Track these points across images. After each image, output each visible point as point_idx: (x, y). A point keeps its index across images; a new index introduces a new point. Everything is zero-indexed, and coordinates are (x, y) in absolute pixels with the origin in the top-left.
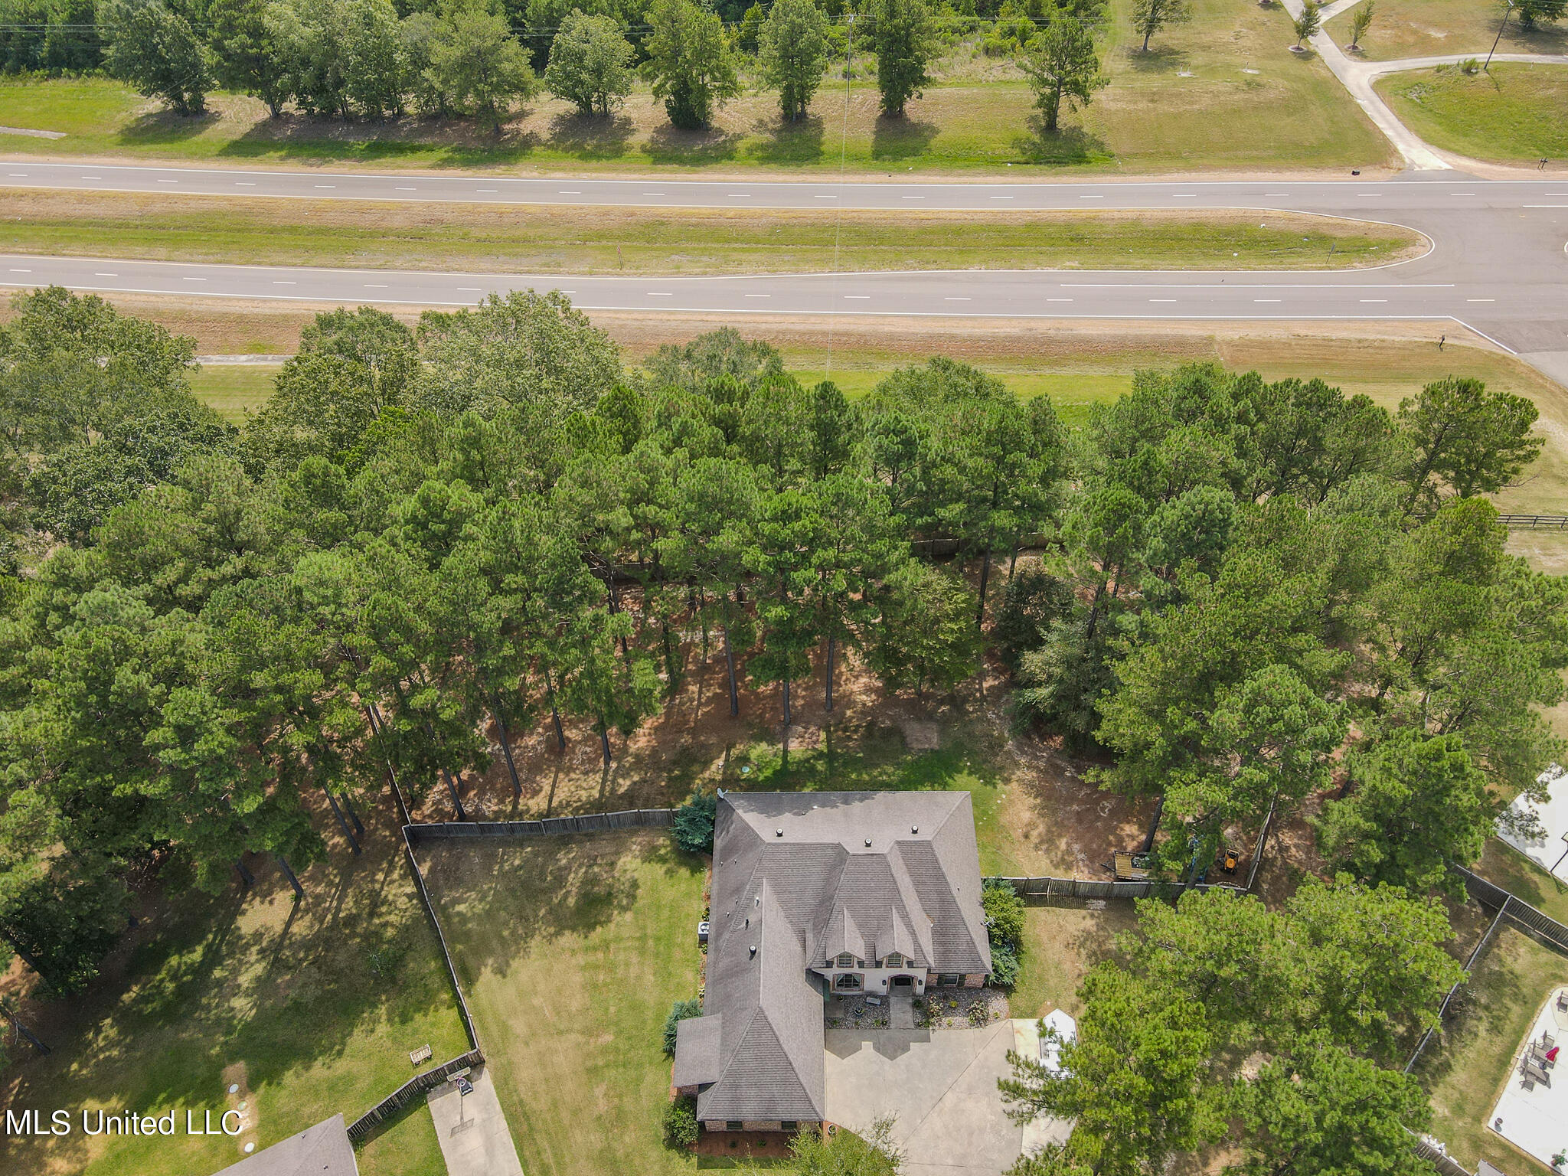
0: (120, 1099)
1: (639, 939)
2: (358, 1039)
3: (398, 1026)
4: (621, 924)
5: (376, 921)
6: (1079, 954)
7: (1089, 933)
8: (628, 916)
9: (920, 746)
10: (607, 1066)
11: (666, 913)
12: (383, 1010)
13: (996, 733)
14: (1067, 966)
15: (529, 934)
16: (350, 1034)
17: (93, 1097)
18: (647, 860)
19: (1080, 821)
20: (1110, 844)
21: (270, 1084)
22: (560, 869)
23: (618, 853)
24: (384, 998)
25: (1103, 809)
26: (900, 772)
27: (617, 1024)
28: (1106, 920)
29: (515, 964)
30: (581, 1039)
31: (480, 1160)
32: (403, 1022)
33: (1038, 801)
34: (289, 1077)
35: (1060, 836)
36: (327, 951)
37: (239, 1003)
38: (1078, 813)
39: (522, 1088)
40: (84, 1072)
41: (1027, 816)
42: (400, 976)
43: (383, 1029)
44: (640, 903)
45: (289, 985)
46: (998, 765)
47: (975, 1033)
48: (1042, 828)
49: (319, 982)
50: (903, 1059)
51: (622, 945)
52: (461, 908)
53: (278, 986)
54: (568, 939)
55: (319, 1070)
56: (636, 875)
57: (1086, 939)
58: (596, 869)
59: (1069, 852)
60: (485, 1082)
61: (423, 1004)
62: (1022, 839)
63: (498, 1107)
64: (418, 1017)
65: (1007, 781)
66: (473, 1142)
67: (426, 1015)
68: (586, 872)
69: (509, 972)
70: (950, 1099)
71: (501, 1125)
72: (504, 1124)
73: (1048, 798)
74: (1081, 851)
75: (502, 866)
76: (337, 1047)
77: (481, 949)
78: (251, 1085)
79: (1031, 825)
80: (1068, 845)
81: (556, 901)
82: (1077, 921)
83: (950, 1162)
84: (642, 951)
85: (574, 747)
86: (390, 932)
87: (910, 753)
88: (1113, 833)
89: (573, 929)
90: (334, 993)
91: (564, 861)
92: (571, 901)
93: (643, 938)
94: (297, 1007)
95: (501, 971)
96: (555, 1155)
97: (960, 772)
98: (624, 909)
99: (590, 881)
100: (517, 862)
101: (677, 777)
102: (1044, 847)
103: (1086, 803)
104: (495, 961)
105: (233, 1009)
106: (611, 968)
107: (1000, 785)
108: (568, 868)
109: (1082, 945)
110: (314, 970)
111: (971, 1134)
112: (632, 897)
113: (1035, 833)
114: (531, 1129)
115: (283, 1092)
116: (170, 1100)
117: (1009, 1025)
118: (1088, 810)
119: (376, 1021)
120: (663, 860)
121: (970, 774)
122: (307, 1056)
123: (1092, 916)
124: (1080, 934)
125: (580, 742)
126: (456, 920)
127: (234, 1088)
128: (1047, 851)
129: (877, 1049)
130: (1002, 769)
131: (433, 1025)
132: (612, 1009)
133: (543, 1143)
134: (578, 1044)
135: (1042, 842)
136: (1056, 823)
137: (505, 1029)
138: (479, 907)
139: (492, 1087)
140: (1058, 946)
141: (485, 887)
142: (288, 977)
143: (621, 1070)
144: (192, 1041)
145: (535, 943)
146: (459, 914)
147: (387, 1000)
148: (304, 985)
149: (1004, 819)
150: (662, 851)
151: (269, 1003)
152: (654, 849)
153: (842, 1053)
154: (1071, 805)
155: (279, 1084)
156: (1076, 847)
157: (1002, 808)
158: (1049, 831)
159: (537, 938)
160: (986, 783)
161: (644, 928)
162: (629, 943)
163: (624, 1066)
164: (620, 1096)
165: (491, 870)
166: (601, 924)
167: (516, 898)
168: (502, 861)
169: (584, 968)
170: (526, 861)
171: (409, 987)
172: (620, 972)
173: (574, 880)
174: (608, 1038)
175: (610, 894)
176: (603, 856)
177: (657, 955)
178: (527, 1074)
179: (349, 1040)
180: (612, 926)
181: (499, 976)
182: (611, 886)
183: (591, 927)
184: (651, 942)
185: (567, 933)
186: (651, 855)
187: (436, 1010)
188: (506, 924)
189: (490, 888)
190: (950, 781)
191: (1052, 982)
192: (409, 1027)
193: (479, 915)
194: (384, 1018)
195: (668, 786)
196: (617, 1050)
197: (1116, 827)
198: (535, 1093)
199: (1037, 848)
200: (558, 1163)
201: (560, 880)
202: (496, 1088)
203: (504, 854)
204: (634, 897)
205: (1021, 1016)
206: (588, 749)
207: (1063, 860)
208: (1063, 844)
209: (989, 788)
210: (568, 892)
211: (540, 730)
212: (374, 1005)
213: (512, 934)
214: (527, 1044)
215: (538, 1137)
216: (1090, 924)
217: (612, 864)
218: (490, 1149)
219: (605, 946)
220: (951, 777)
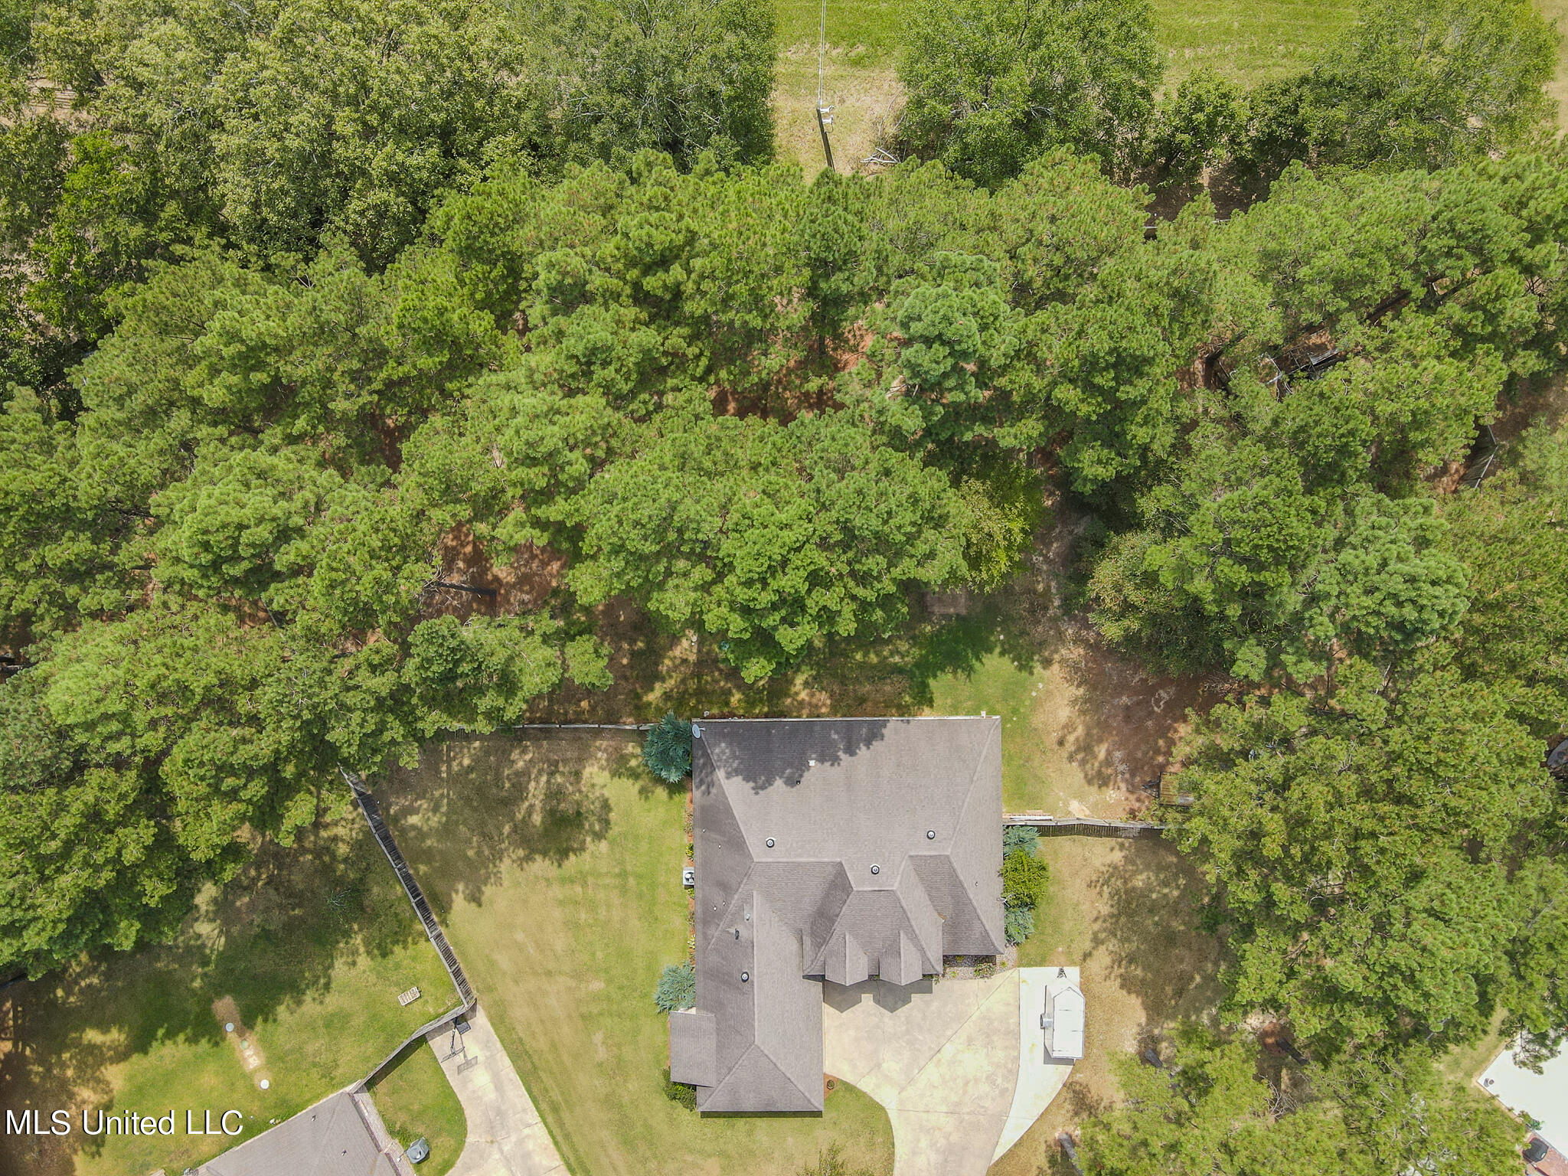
0: (120, 1031)
1: (619, 875)
2: (340, 968)
3: (379, 959)
4: (595, 854)
5: (324, 834)
6: (1100, 894)
7: (1116, 868)
8: (603, 846)
9: (943, 610)
10: (601, 1014)
11: (644, 846)
12: (358, 940)
13: (1040, 587)
14: (1085, 907)
15: (498, 856)
16: (331, 966)
17: (92, 1027)
18: (616, 774)
19: (1127, 719)
20: (1157, 752)
21: (266, 1020)
22: (517, 774)
23: (581, 760)
24: (356, 927)
25: (1157, 702)
26: (916, 652)
27: (607, 971)
28: (1138, 850)
29: (488, 891)
30: (572, 983)
31: (491, 1095)
32: (384, 955)
33: (1081, 691)
34: (282, 1011)
35: (1100, 741)
36: (280, 869)
37: (204, 928)
38: (1127, 708)
39: (519, 1028)
40: (72, 999)
41: (1064, 713)
42: (366, 903)
43: (363, 961)
44: (615, 831)
45: (252, 907)
46: (1038, 638)
47: (978, 984)
48: (1080, 731)
49: (281, 906)
50: (903, 1011)
51: (600, 882)
52: (414, 820)
53: (239, 910)
54: (541, 866)
55: (310, 1007)
56: (607, 793)
57: (1112, 875)
58: (559, 779)
59: (1108, 762)
60: (481, 1020)
61: (401, 934)
62: (1056, 747)
63: (499, 1045)
64: (398, 949)
65: (1047, 663)
66: (480, 1078)
67: (405, 948)
68: (548, 781)
69: (484, 899)
70: (948, 1050)
71: (505, 1062)
72: (507, 1061)
73: (1093, 687)
74: (1122, 761)
75: (449, 767)
76: (322, 981)
77: (448, 871)
78: (247, 1023)
79: (1069, 727)
80: (1109, 753)
81: (519, 816)
82: (1105, 854)
83: (944, 1109)
84: (624, 890)
85: (508, 593)
86: (343, 849)
87: (931, 622)
88: (1164, 736)
89: (545, 854)
90: (302, 920)
91: (521, 764)
92: (537, 819)
93: (623, 875)
94: (266, 935)
95: (475, 899)
96: (562, 1094)
97: (990, 650)
98: (599, 836)
99: (555, 794)
100: (466, 762)
101: (641, 653)
102: (1080, 756)
103: (1137, 693)
104: (467, 888)
105: (199, 936)
106: (593, 907)
107: (1038, 669)
108: (525, 773)
109: (1106, 882)
110: (272, 892)
111: (966, 1084)
112: (606, 823)
113: (1071, 738)
114: (535, 1067)
115: (281, 1029)
116: (170, 1035)
117: (1015, 974)
118: (1138, 703)
119: (355, 952)
120: (634, 775)
121: (1002, 654)
122: (294, 989)
123: (1122, 846)
124: (1104, 869)
125: (513, 586)
126: (412, 834)
127: (230, 1027)
128: (1083, 763)
129: (877, 1001)
130: (1042, 644)
131: (414, 959)
132: (600, 955)
133: (548, 1081)
134: (570, 988)
135: (1077, 751)
136: (1099, 723)
137: (492, 964)
138: (435, 820)
139: (489, 1025)
140: (1079, 884)
141: (437, 794)
142: (246, 899)
143: (616, 1019)
144: (170, 972)
145: (505, 866)
146: (414, 827)
147: (361, 930)
148: (267, 910)
149: (1038, 720)
150: (633, 763)
151: (235, 930)
152: (623, 759)
153: (841, 1007)
154: (1120, 695)
155: (275, 1020)
156: (1118, 754)
157: (1037, 703)
158: (1088, 734)
159: (507, 861)
160: (1021, 668)
161: (621, 863)
162: (607, 881)
163: (619, 1016)
164: (619, 1046)
165: (438, 772)
166: (574, 851)
167: (475, 809)
168: (449, 762)
169: (561, 903)
170: (476, 760)
171: (378, 916)
172: (602, 913)
173: (536, 791)
174: (597, 985)
175: (579, 814)
176: (565, 761)
177: (640, 896)
178: (520, 1012)
179: (332, 973)
180: (586, 855)
181: (473, 905)
182: (579, 803)
183: (564, 853)
184: (632, 881)
185: (538, 858)
186: (619, 767)
187: (415, 943)
188: (469, 841)
189: (442, 795)
190: (977, 665)
191: (1067, 926)
192: (390, 961)
193: (437, 830)
194: (362, 949)
195: (631, 666)
196: (609, 999)
197: (1169, 728)
198: (533, 1034)
199: (1071, 759)
200: (566, 1101)
201: (519, 790)
202: (493, 1024)
203: (449, 749)
204: (607, 822)
205: (1029, 965)
206: (526, 597)
207: (1099, 773)
208: (1101, 751)
209: (1024, 674)
210: (532, 806)
211: (461, 564)
212: (347, 934)
213: (479, 853)
214: (516, 982)
215: (541, 1074)
216: (1117, 856)
217: (577, 774)
218: (499, 1087)
219: (582, 878)
220: (978, 659)
